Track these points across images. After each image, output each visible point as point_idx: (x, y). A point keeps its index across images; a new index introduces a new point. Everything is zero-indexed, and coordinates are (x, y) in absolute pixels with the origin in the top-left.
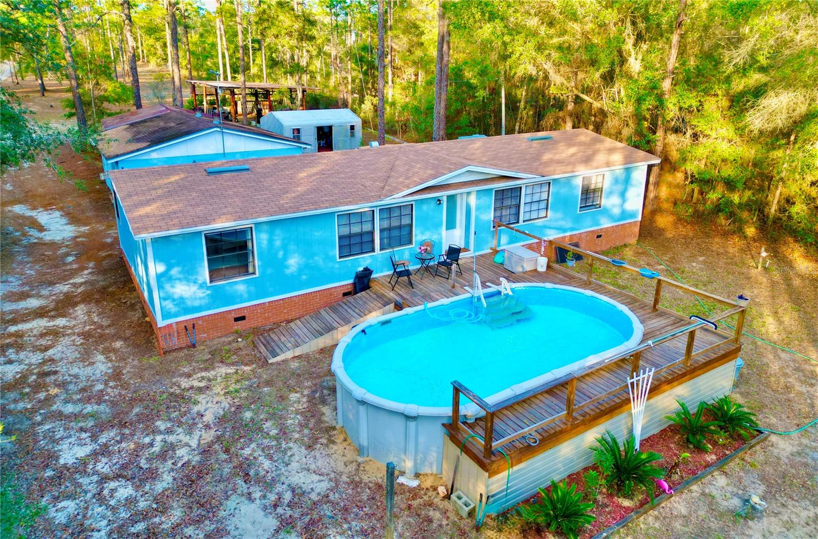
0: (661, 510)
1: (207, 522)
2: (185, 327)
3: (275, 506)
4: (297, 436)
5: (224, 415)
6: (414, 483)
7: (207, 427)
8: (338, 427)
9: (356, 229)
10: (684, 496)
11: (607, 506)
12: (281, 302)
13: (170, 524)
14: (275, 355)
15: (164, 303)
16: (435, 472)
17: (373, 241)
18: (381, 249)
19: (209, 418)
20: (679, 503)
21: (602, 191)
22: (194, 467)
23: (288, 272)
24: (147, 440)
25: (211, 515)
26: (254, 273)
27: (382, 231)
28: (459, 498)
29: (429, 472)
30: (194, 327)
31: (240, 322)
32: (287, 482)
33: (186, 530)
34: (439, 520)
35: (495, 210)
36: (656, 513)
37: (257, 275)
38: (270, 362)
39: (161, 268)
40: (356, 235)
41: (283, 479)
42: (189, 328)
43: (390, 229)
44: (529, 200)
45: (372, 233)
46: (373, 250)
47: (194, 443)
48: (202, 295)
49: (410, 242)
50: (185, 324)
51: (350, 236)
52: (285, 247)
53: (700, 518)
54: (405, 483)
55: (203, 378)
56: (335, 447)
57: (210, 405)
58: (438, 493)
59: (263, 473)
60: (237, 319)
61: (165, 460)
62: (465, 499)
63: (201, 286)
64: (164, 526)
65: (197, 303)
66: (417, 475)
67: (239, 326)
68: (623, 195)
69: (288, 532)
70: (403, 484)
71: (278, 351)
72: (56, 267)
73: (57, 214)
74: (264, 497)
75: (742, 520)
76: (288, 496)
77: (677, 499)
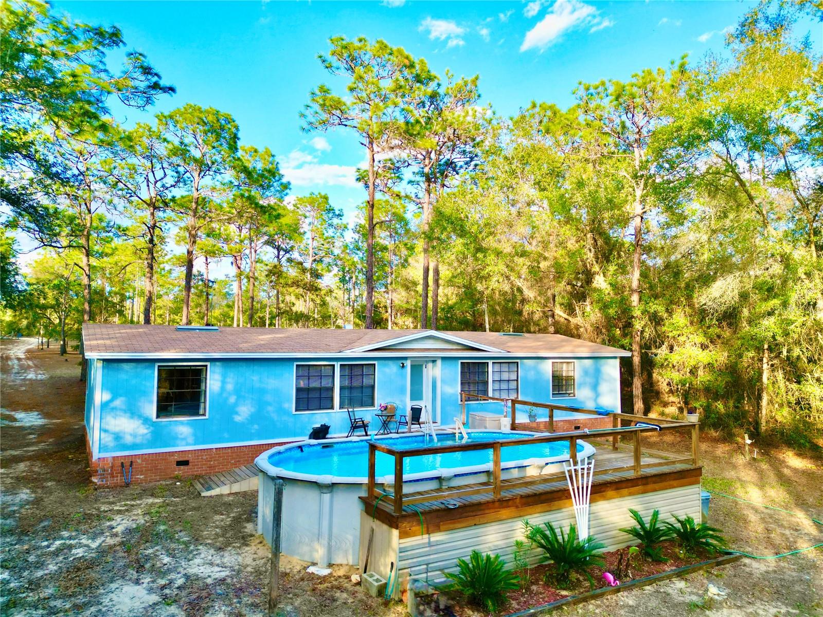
0: (605, 601)
1: (81, 597)
2: (122, 463)
3: (163, 587)
4: (210, 541)
5: (137, 528)
6: (325, 572)
7: (116, 535)
8: (257, 535)
9: (315, 384)
10: (633, 593)
11: (541, 593)
12: (229, 450)
13: (37, 597)
14: (209, 488)
15: (103, 435)
16: (351, 563)
17: (332, 399)
18: (340, 408)
19: (120, 529)
20: (627, 597)
21: (574, 380)
22: (86, 560)
23: (238, 419)
24: (45, 543)
25: (87, 592)
26: (204, 415)
27: (341, 388)
28: (371, 576)
29: (345, 562)
30: (131, 465)
31: (182, 467)
32: (183, 572)
33: (52, 602)
34: (344, 599)
35: (462, 384)
36: (599, 602)
37: (207, 417)
38: (203, 494)
39: (107, 397)
40: (314, 389)
41: (181, 569)
42: (126, 466)
43: (351, 388)
44: (497, 378)
45: (332, 389)
46: (332, 408)
47: (94, 545)
48: (146, 431)
49: (373, 405)
50: (122, 461)
51: (308, 390)
52: (237, 392)
53: (650, 608)
54: (316, 573)
55: (126, 505)
56: (247, 548)
57: (124, 522)
58: (351, 581)
59: (158, 564)
60: (179, 463)
61: (57, 556)
62: (377, 577)
63: (146, 421)
64: (29, 599)
65: (138, 440)
66: (330, 565)
67: (180, 471)
68: (595, 387)
69: (168, 605)
70: (313, 573)
71: (214, 486)
72: (14, 440)
73: (36, 413)
74: (153, 582)
75: (698, 610)
76: (180, 582)
77: (626, 594)
